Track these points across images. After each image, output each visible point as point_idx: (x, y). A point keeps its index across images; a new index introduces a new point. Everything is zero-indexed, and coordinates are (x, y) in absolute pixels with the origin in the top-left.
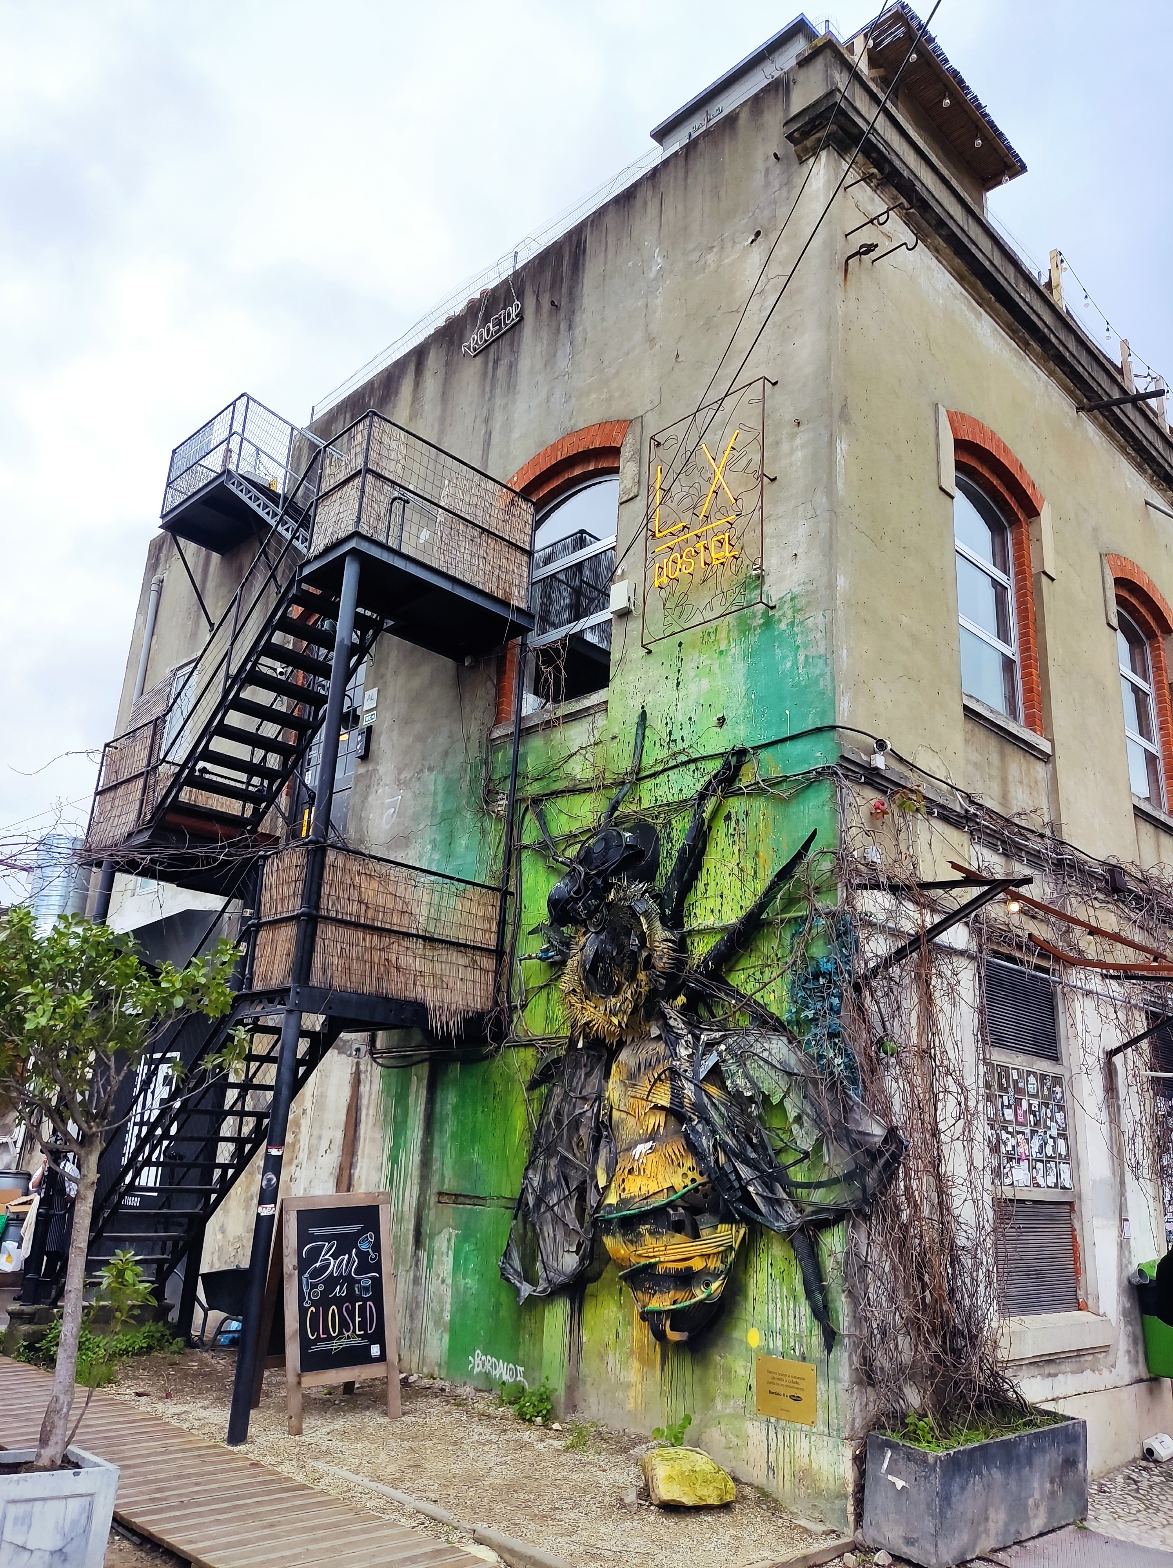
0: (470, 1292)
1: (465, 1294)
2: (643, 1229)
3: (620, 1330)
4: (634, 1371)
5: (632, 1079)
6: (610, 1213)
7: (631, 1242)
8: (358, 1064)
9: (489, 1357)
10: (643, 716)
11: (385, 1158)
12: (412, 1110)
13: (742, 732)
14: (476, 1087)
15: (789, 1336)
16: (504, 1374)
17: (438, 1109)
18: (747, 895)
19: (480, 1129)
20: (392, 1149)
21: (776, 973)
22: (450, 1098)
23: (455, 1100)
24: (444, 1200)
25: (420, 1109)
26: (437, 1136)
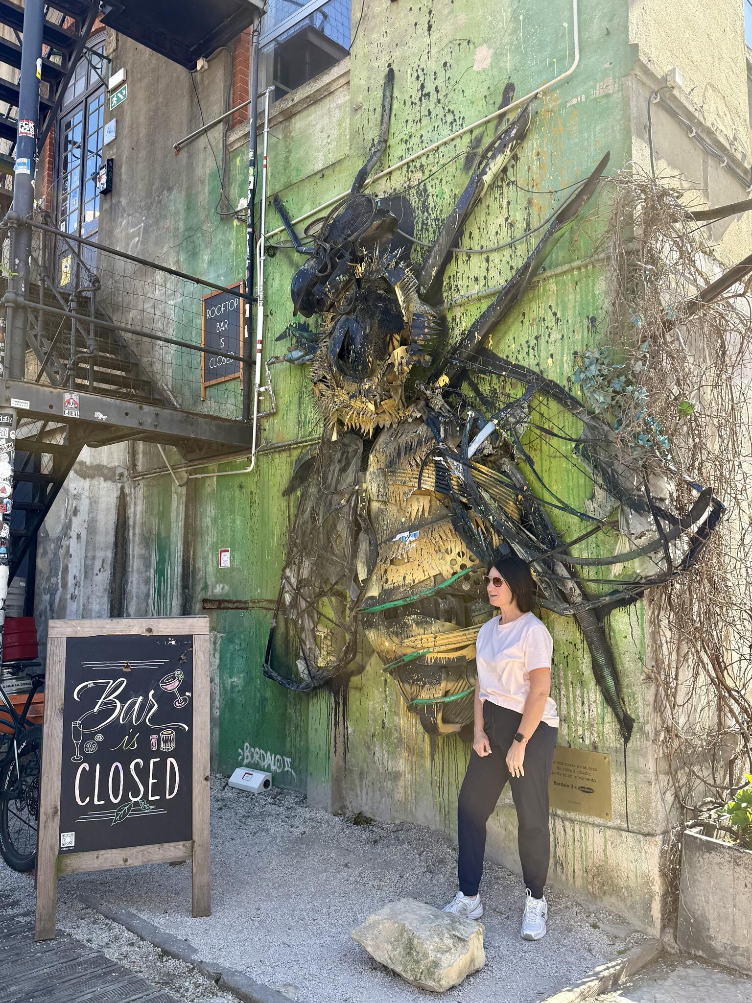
0: (236, 690)
1: (232, 691)
2: (410, 620)
3: (386, 720)
4: (402, 761)
5: (391, 466)
6: (373, 605)
7: (396, 634)
8: (122, 489)
9: (257, 749)
10: (390, 76)
11: (152, 571)
12: (173, 525)
13: (509, 62)
14: (233, 499)
15: (576, 724)
16: (272, 764)
17: (198, 523)
18: (518, 253)
19: (238, 536)
20: (158, 563)
21: (556, 336)
22: (210, 511)
23: (213, 512)
24: (209, 606)
25: (181, 524)
26: (199, 547)
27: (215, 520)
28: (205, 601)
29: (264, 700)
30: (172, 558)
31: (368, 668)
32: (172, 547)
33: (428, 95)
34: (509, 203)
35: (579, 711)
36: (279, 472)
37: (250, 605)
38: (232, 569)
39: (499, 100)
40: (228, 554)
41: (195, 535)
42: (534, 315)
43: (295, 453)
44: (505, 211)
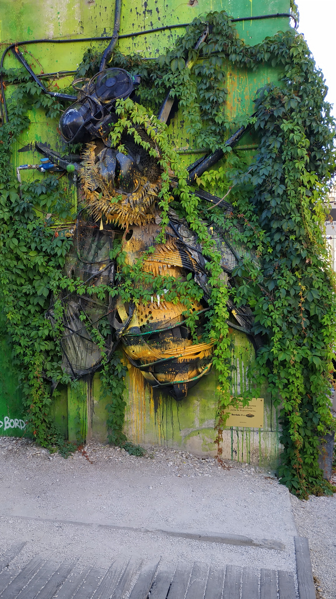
5: (146, 250)
7: (157, 347)
15: (245, 386)
33: (150, 11)
35: (247, 379)
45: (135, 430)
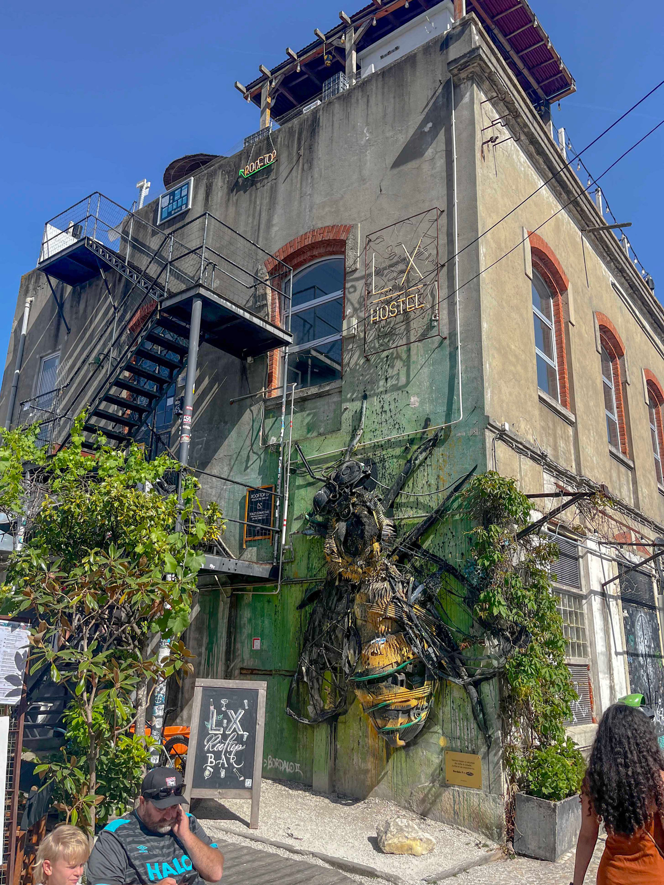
2: (382, 685)
3: (360, 741)
4: (369, 763)
6: (360, 677)
7: (374, 692)
9: (277, 759)
10: (365, 397)
11: (204, 649)
12: (220, 621)
13: (428, 408)
14: (263, 608)
15: (464, 740)
16: (287, 768)
17: (238, 620)
18: (433, 500)
19: (266, 631)
20: (208, 644)
21: (452, 544)
22: (246, 614)
23: (249, 615)
24: (244, 672)
25: (226, 620)
26: (238, 636)
27: (250, 620)
28: (242, 669)
29: (282, 730)
30: (219, 642)
31: (349, 711)
32: (219, 635)
33: (386, 411)
34: (428, 475)
35: (466, 733)
36: (294, 595)
37: (274, 672)
38: (261, 650)
39: (423, 424)
40: (259, 641)
41: (235, 628)
42: (441, 531)
43: (305, 586)
44: (426, 478)
45: (369, 780)
